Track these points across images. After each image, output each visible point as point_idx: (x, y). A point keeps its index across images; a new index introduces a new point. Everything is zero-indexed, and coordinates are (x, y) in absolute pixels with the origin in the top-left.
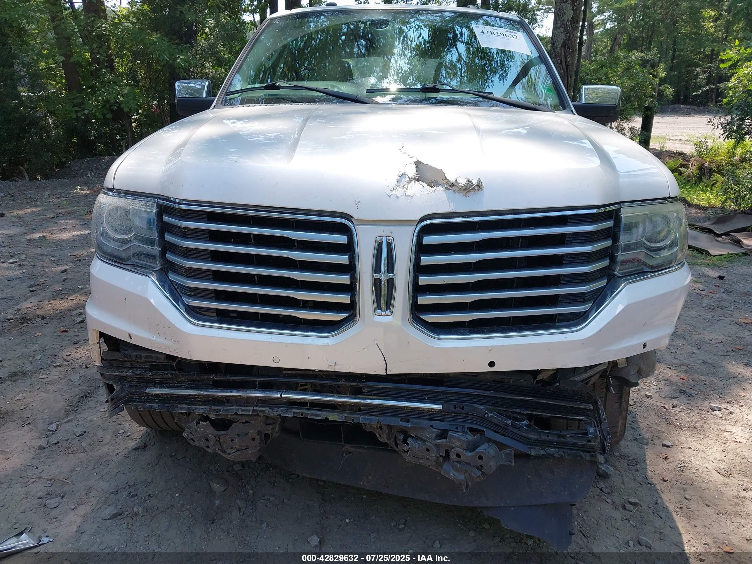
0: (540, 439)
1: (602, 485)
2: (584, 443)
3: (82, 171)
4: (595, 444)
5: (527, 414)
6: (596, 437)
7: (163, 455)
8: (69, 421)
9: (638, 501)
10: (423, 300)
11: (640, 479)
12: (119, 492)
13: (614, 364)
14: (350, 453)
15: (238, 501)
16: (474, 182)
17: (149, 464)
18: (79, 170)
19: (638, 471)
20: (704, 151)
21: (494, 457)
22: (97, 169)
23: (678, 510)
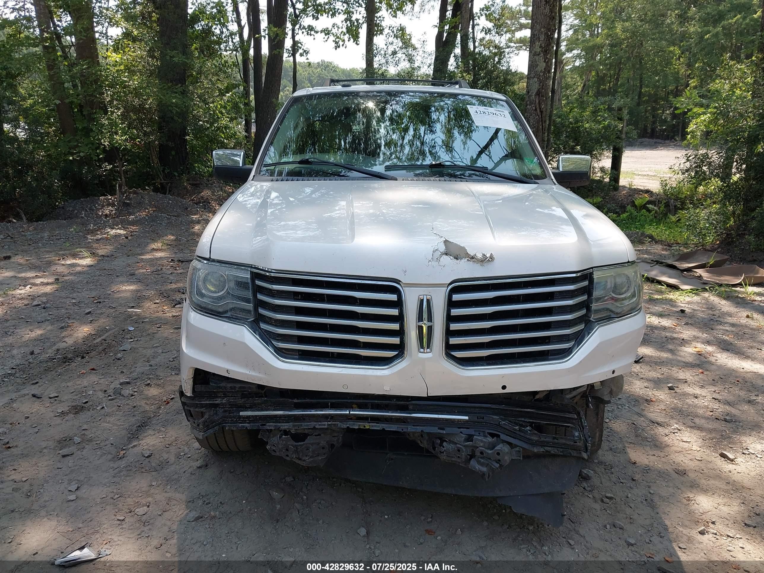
0: (540, 440)
1: (585, 484)
2: (572, 443)
3: (76, 211)
4: (580, 444)
5: (529, 422)
6: (580, 439)
7: (224, 472)
8: (135, 446)
9: (612, 496)
10: (454, 341)
11: (614, 479)
12: (195, 500)
13: (591, 387)
14: (392, 459)
15: (296, 504)
16: (488, 255)
17: (214, 479)
18: (74, 211)
19: (612, 473)
20: (669, 189)
21: (507, 453)
22: (91, 209)
23: (644, 501)
